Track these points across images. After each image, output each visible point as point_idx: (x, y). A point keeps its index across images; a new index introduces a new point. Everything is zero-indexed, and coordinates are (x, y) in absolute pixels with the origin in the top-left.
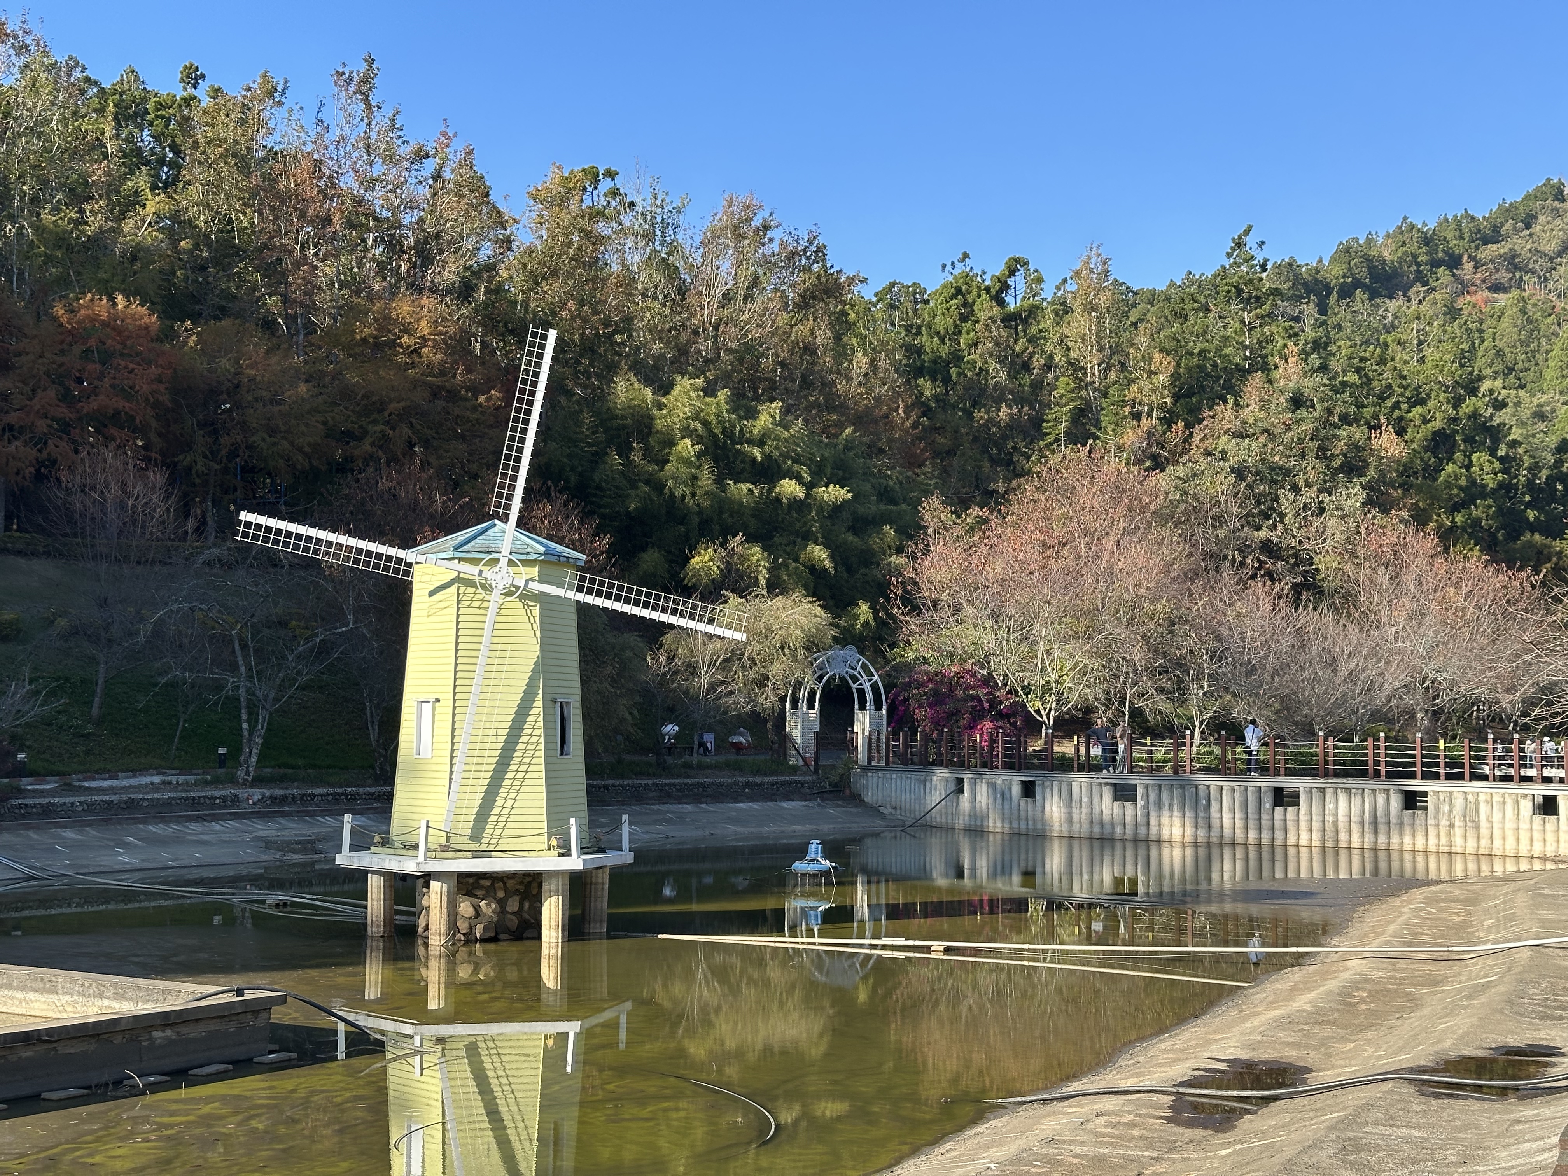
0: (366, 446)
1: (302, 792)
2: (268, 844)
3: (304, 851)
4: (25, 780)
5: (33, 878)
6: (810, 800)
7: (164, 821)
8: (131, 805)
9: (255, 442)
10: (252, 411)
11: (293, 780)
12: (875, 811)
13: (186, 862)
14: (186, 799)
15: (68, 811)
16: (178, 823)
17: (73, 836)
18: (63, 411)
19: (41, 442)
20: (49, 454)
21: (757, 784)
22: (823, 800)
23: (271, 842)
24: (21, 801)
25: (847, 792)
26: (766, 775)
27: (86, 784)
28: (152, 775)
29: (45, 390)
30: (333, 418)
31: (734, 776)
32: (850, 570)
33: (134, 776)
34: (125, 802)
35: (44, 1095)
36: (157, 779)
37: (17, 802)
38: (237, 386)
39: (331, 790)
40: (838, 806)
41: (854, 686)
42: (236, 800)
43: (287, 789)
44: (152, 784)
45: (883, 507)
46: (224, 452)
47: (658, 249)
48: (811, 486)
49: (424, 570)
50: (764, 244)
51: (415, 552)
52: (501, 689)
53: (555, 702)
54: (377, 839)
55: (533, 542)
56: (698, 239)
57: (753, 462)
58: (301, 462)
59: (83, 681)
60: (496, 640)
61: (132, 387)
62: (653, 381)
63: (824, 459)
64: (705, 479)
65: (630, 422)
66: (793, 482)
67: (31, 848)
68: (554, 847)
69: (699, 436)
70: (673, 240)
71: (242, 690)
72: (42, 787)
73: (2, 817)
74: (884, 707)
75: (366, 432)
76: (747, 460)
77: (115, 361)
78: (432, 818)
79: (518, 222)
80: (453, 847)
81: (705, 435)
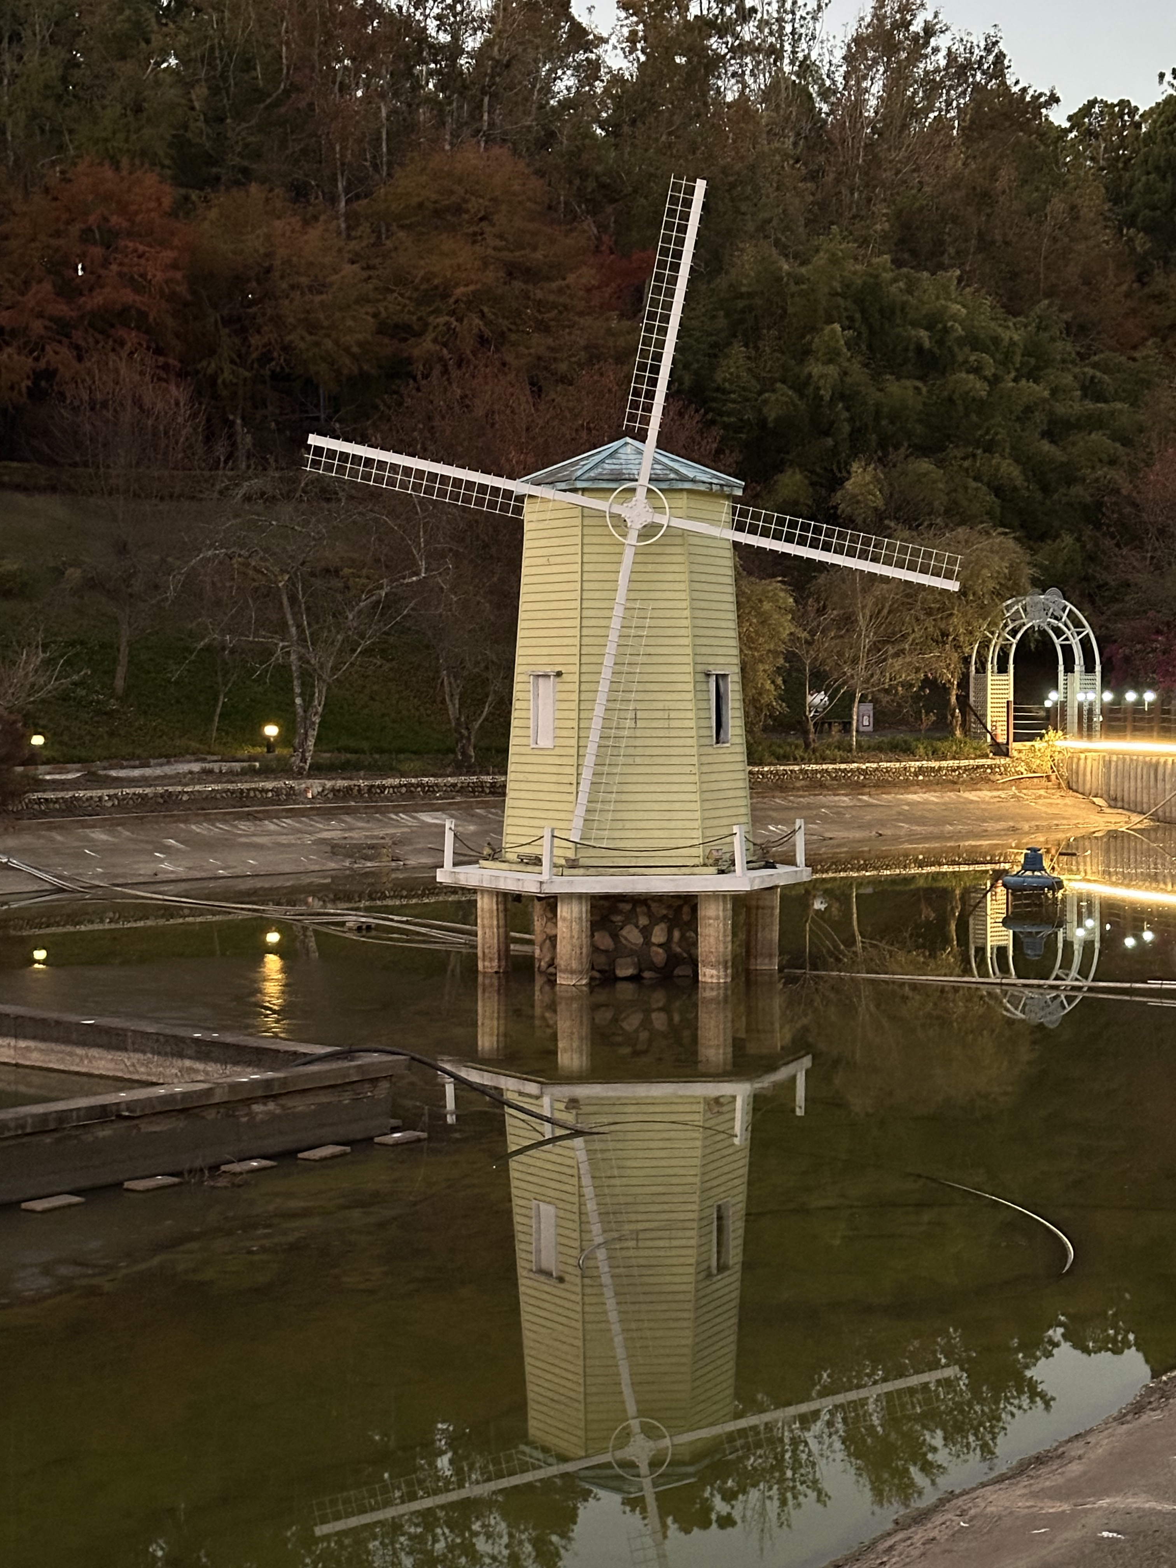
0: (427, 345)
1: (370, 783)
2: (335, 849)
3: (379, 857)
4: (42, 768)
5: (61, 890)
7: (208, 818)
8: (169, 799)
9: (291, 342)
10: (287, 302)
11: (357, 768)
12: (1088, 803)
13: (238, 871)
14: (233, 792)
15: (96, 806)
16: (225, 822)
17: (104, 837)
18: (61, 309)
19: (36, 348)
20: (48, 363)
21: (933, 771)
22: (1021, 788)
23: (337, 845)
24: (40, 795)
26: (944, 758)
27: (113, 773)
28: (190, 762)
29: (40, 281)
30: (386, 308)
31: (904, 760)
32: (1045, 489)
33: (168, 763)
34: (162, 796)
35: (127, 1185)
36: (196, 767)
37: (36, 796)
38: (269, 270)
39: (404, 781)
40: (1040, 797)
41: (1057, 642)
42: (291, 793)
43: (351, 779)
44: (191, 772)
45: (1090, 405)
46: (254, 356)
47: (787, 69)
48: (994, 381)
49: (537, 506)
50: (926, 56)
51: (527, 482)
52: (640, 660)
53: (708, 675)
54: (486, 851)
55: (675, 466)
56: (839, 54)
57: (920, 349)
58: (348, 366)
59: (102, 646)
60: (632, 595)
61: (143, 276)
62: (785, 247)
63: (1012, 343)
64: (858, 373)
65: (758, 301)
66: (971, 376)
67: (57, 852)
68: (711, 861)
69: (851, 319)
70: (807, 57)
71: (293, 657)
72: (63, 777)
73: (18, 816)
74: (1098, 668)
75: (427, 325)
76: (912, 347)
77: (122, 243)
78: (554, 824)
79: (606, 41)
80: (582, 862)
81: (858, 316)
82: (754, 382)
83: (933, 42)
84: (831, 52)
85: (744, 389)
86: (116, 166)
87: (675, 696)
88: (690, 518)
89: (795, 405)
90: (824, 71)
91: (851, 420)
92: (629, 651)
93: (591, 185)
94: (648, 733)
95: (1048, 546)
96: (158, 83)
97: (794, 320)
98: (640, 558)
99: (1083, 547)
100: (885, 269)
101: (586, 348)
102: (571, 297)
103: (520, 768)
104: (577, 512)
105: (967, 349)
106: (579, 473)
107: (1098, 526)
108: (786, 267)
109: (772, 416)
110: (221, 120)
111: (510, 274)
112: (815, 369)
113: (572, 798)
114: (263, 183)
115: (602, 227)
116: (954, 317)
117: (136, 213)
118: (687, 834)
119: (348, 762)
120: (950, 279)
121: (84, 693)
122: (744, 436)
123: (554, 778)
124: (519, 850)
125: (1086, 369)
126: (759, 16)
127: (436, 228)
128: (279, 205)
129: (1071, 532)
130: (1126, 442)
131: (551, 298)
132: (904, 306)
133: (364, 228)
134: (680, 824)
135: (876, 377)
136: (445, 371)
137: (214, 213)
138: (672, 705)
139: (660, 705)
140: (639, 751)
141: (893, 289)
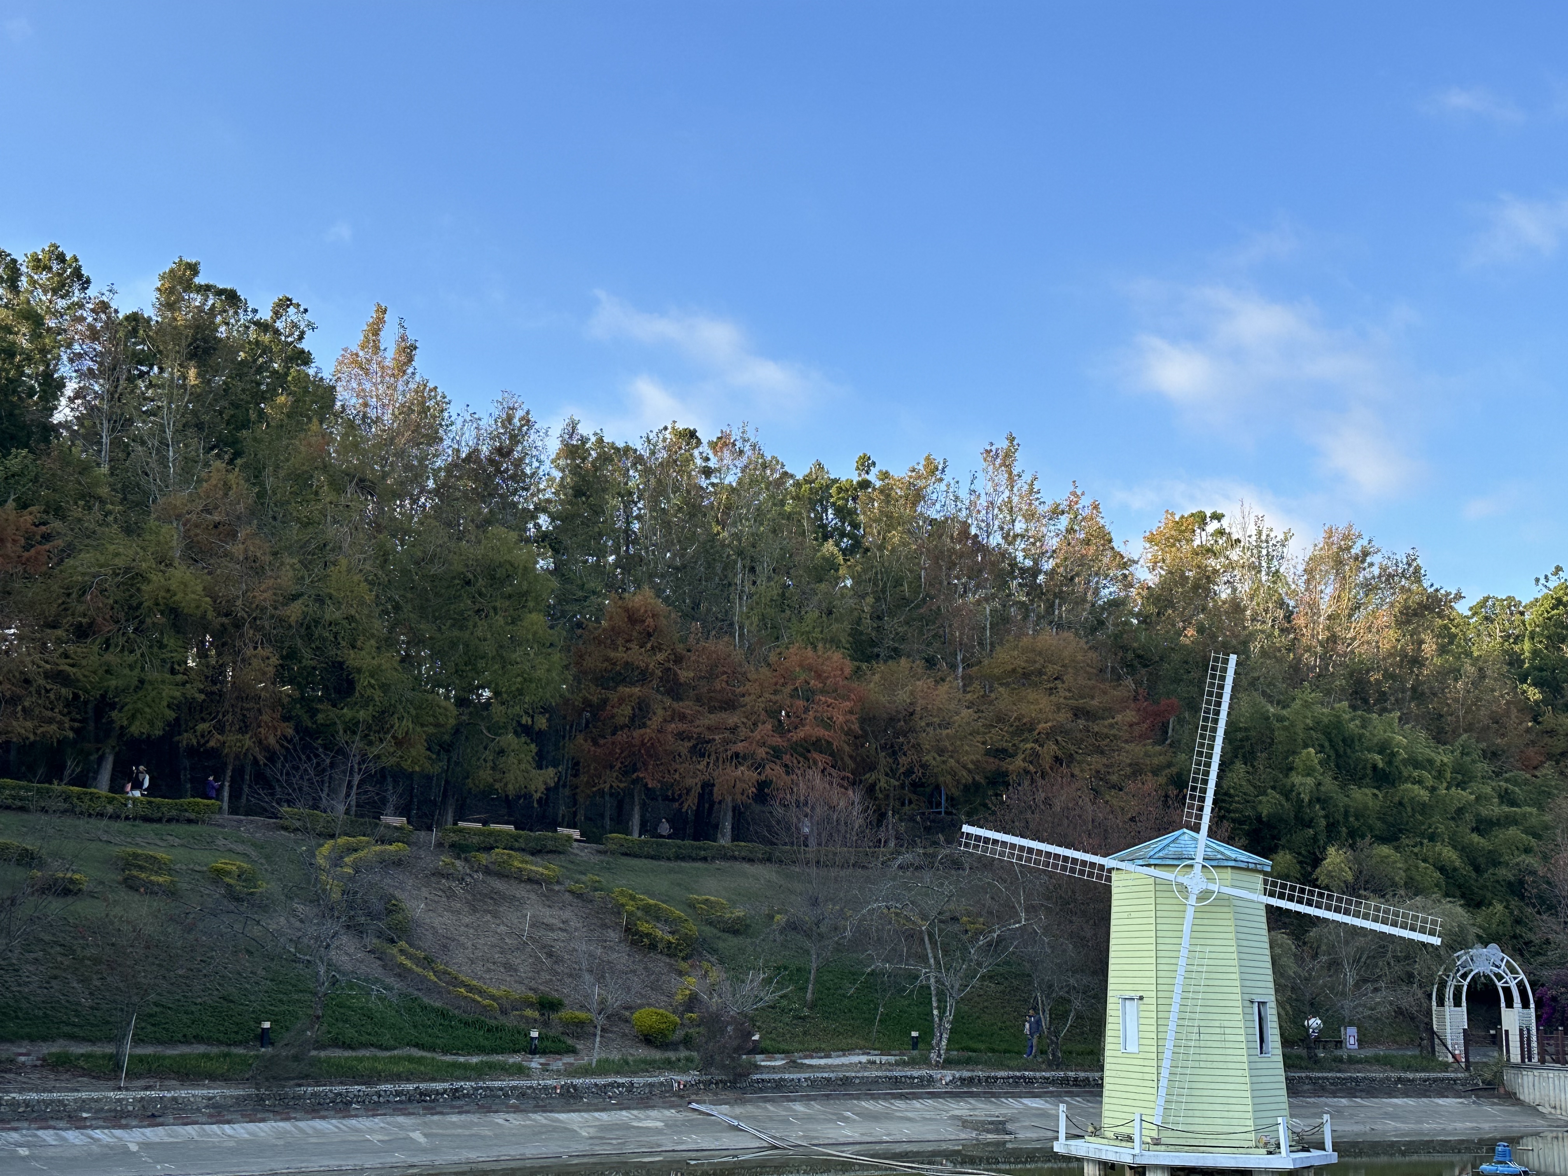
0: (1019, 762)
1: (987, 1074)
2: (965, 1123)
3: (997, 1131)
4: (759, 1057)
5: (777, 1148)
6: (1464, 1097)
7: (874, 1097)
8: (846, 1082)
9: (927, 761)
10: (924, 735)
11: (977, 1063)
12: (1533, 1110)
13: (898, 1138)
14: (890, 1078)
15: (796, 1086)
16: (885, 1099)
17: (802, 1109)
18: (777, 741)
19: (759, 766)
20: (767, 776)
21: (1409, 1080)
22: (1478, 1097)
23: (966, 1121)
24: (758, 1076)
25: (1502, 1091)
26: (1417, 1071)
27: (807, 1061)
28: (859, 1055)
29: (764, 723)
30: (991, 738)
31: (1386, 1071)
32: (1477, 869)
33: (844, 1055)
34: (841, 1079)
36: (864, 1059)
37: (756, 1076)
38: (912, 714)
39: (1011, 1073)
40: (1494, 1104)
41: (1499, 984)
42: (931, 1080)
43: (973, 1071)
44: (860, 1063)
45: (1506, 809)
46: (901, 771)
47: (1264, 578)
48: (1433, 789)
49: (1123, 876)
50: (1364, 569)
51: (1114, 859)
52: (1201, 989)
53: (1252, 1002)
54: (1090, 1129)
55: (1222, 849)
56: (1301, 568)
57: (1375, 767)
58: (965, 777)
59: (799, 970)
60: (1194, 941)
61: (830, 718)
62: (1270, 696)
63: (1443, 764)
64: (1329, 785)
65: (1253, 733)
66: (1416, 787)
67: (771, 1119)
68: (1261, 1145)
69: (1322, 746)
70: (1277, 571)
71: (932, 980)
72: (773, 1064)
73: (744, 1090)
74: (1532, 1006)
75: (1018, 748)
76: (1369, 766)
77: (817, 698)
78: (1143, 1111)
79: (1136, 562)
80: (1164, 1141)
81: (1327, 744)
82: (1252, 788)
83: (1369, 560)
84: (1295, 567)
85: (1245, 794)
86: (815, 648)
87: (1227, 1017)
88: (1233, 886)
89: (1282, 805)
90: (1290, 580)
91: (1326, 817)
92: (1193, 982)
93: (1130, 655)
94: (1209, 1044)
95: (1484, 911)
96: (843, 596)
97: (1280, 746)
98: (1199, 915)
99: (1511, 913)
100: (1344, 711)
101: (1130, 765)
102: (1119, 730)
103: (1113, 1067)
104: (1152, 880)
105: (1411, 768)
106: (1152, 853)
107: (1522, 898)
108: (1272, 710)
109: (1265, 813)
110: (880, 618)
111: (1075, 715)
112: (1296, 779)
113: (1154, 1091)
114: (908, 657)
115: (1139, 683)
116: (1399, 745)
117: (827, 678)
118: (1242, 1122)
119: (970, 1058)
120: (1393, 718)
121: (786, 1003)
122: (1246, 827)
123: (1140, 1076)
124: (1114, 1129)
125: (1501, 783)
126: (1242, 544)
127: (1024, 685)
128: (919, 671)
129: (1501, 902)
130: (1537, 836)
131: (1105, 731)
132: (1361, 736)
133: (976, 685)
134: (1236, 1115)
135: (1343, 786)
136: (1033, 781)
137: (877, 677)
138: (1226, 1024)
139: (1217, 1024)
140: (1203, 1057)
141: (1351, 725)
